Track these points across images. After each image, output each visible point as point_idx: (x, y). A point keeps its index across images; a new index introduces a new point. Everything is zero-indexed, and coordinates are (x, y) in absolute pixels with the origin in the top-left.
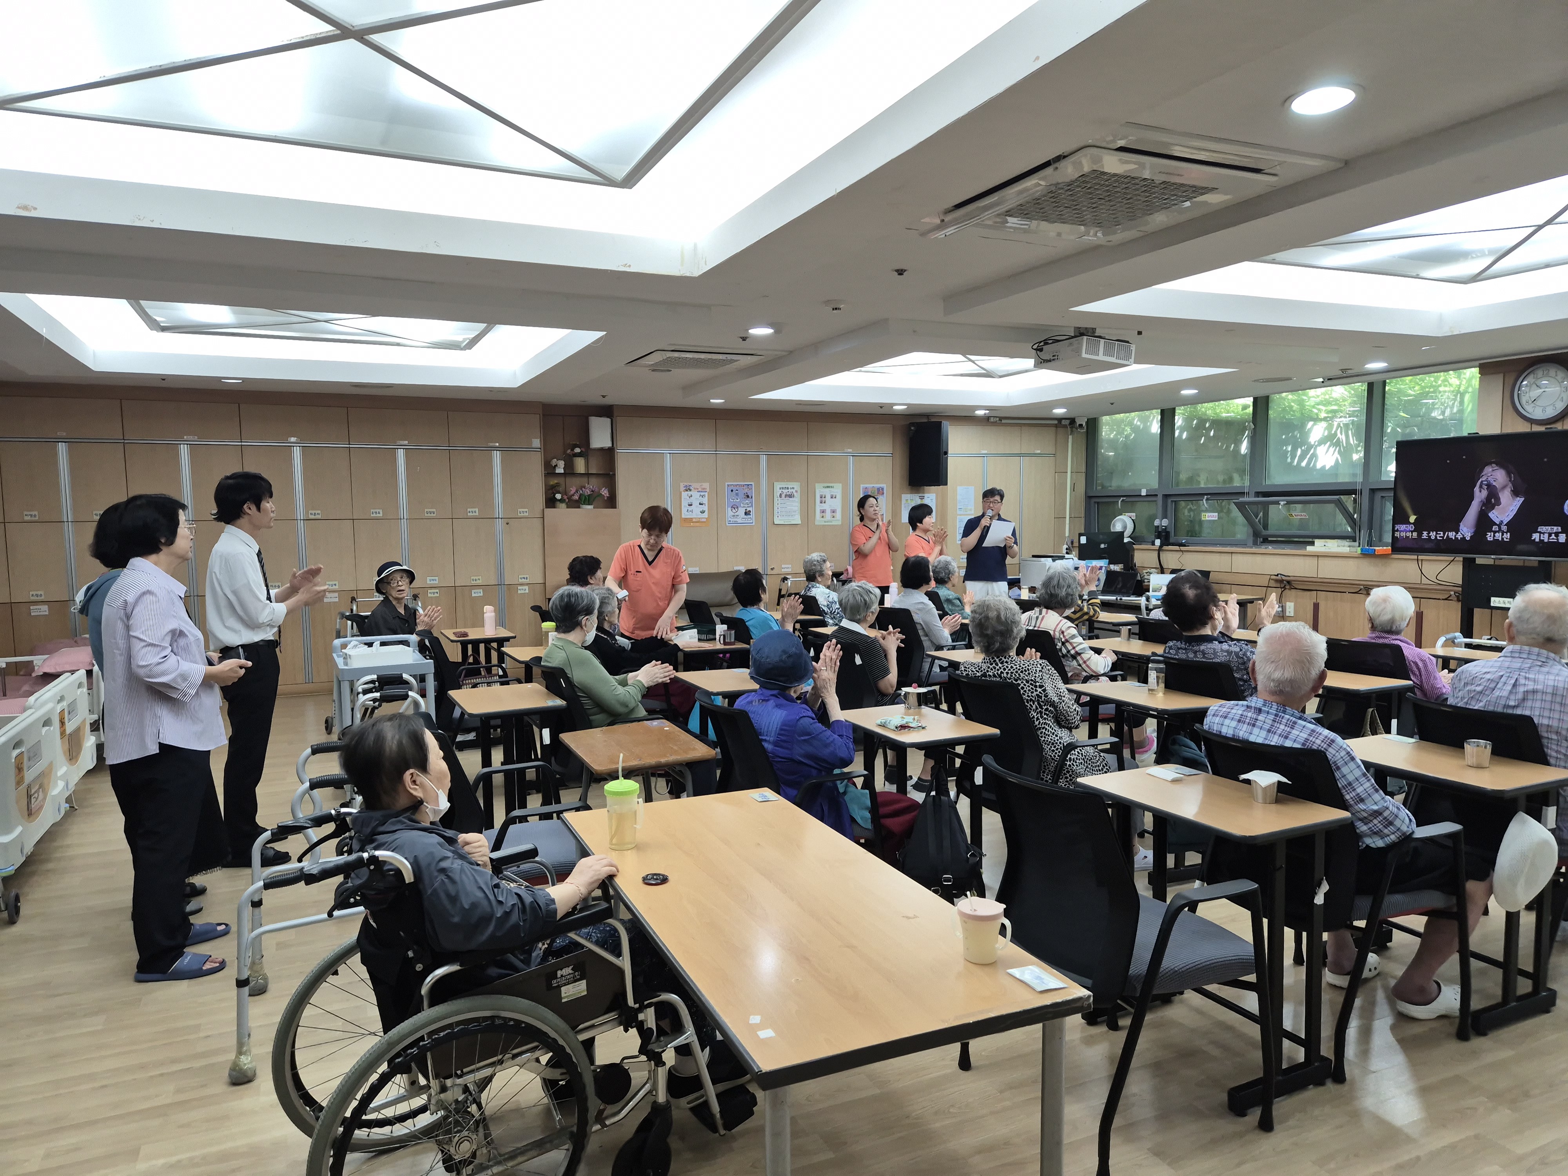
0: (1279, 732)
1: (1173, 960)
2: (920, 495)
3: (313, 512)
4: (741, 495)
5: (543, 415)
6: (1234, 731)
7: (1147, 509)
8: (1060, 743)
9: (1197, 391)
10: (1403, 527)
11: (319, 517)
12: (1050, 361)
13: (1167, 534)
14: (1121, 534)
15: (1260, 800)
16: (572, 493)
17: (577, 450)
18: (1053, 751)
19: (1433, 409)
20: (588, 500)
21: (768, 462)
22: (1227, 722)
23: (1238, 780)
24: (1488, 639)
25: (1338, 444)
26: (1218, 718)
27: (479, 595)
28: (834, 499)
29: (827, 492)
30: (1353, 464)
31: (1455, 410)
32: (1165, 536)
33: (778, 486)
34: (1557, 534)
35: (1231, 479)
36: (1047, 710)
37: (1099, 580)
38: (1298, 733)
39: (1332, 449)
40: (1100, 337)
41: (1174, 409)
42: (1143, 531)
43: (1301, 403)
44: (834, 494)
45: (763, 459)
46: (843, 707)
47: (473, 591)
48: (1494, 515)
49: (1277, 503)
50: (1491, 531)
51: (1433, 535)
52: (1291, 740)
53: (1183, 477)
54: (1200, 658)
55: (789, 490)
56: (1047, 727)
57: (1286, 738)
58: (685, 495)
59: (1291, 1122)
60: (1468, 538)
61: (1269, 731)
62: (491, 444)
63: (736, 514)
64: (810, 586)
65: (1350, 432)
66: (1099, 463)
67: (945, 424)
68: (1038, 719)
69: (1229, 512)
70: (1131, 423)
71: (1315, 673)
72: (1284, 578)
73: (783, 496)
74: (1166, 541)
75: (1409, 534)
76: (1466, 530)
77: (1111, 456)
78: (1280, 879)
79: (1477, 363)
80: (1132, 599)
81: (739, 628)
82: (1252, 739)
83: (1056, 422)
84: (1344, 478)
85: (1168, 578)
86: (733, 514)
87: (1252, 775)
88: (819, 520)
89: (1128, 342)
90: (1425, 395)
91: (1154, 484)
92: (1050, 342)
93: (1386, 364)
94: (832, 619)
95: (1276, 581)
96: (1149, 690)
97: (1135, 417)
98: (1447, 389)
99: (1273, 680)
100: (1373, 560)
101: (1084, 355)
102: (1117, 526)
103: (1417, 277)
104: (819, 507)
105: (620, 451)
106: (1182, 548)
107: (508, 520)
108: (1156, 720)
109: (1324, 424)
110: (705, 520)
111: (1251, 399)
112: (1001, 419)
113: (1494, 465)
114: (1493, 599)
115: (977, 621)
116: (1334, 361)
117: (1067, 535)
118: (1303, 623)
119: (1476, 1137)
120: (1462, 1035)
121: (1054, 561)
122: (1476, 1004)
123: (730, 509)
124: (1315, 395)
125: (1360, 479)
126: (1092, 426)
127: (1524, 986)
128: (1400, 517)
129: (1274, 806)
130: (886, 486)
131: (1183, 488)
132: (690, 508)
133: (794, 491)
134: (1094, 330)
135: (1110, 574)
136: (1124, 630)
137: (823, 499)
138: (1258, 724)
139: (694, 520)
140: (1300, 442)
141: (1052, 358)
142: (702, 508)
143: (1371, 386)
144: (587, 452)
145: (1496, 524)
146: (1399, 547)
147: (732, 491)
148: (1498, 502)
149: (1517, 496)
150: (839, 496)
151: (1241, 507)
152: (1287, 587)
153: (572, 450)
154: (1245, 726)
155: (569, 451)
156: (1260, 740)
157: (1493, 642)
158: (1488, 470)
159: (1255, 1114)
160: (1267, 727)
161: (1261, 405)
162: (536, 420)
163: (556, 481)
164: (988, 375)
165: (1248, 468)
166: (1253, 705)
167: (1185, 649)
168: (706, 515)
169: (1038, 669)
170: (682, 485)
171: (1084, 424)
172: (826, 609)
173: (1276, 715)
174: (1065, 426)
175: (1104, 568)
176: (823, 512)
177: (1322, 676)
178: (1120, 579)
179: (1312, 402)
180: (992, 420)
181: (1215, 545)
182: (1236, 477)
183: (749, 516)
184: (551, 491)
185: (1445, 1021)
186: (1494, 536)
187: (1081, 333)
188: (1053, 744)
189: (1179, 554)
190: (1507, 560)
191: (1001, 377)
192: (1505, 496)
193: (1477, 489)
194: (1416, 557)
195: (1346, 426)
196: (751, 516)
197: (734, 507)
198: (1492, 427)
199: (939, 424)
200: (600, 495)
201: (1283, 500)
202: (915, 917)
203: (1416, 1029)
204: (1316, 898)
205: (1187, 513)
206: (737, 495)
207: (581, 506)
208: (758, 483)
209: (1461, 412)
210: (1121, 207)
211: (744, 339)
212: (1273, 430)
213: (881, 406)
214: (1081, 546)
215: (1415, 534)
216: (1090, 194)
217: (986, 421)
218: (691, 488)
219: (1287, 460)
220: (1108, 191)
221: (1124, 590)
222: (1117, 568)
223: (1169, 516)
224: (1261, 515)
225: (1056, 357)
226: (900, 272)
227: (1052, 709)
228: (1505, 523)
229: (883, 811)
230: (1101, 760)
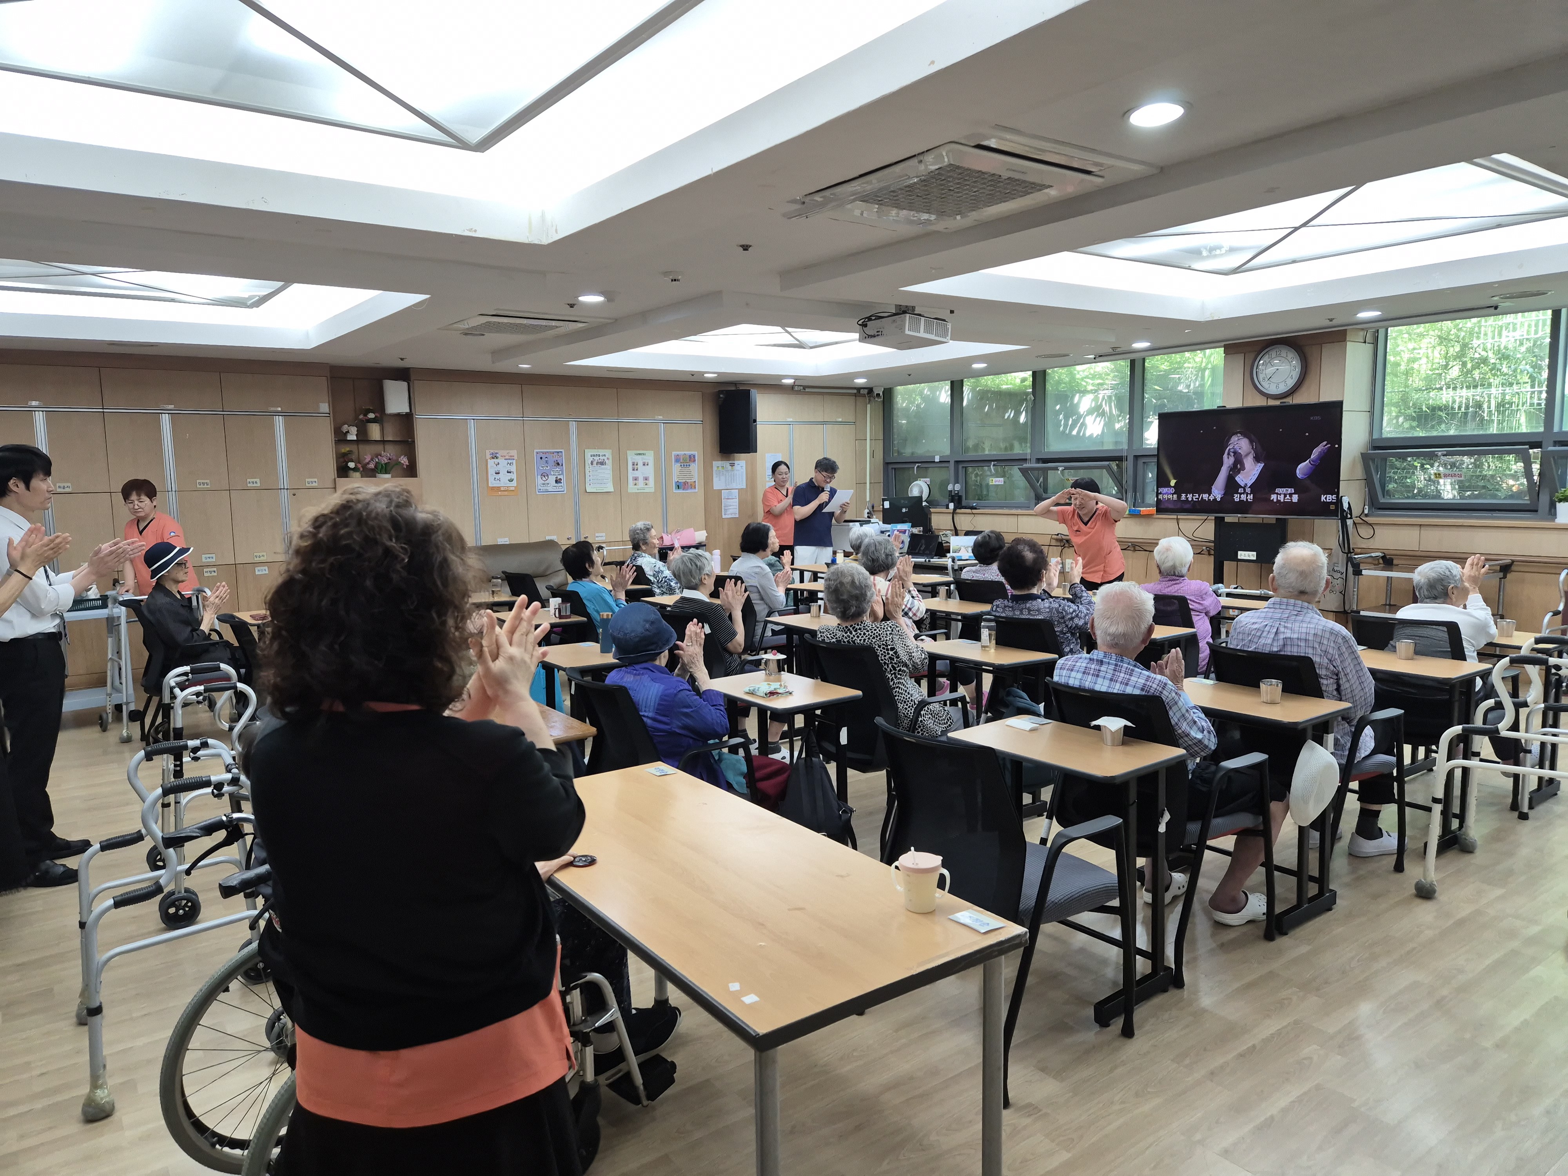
0: (1120, 680)
2: (731, 462)
3: (62, 485)
4: (551, 462)
5: (331, 378)
6: (1080, 682)
7: (941, 475)
8: (912, 700)
9: (986, 365)
10: (1165, 490)
11: (67, 490)
12: (874, 336)
13: (960, 498)
14: (920, 498)
15: (1109, 743)
16: (367, 461)
17: (371, 416)
18: (906, 709)
19: (1180, 383)
20: (385, 468)
21: (578, 428)
22: (1073, 674)
23: (1089, 727)
24: (1235, 588)
25: (1103, 414)
26: (1065, 671)
27: (264, 572)
28: (646, 467)
29: (640, 460)
30: (1117, 433)
31: (1197, 384)
32: (958, 500)
33: (589, 453)
34: (1291, 495)
35: (1012, 447)
36: (900, 670)
37: (903, 542)
38: (1136, 679)
39: (1098, 419)
40: (920, 315)
41: (962, 381)
42: (937, 496)
43: (1072, 376)
44: (646, 461)
45: (573, 426)
46: (712, 676)
47: (257, 569)
48: (1240, 479)
49: (1056, 469)
50: (1237, 493)
51: (1190, 496)
52: (1131, 686)
53: (970, 444)
54: (1025, 616)
55: (601, 457)
56: (900, 686)
57: (1127, 684)
58: (491, 462)
59: (1147, 1027)
60: (1219, 499)
61: (1111, 680)
62: (272, 409)
63: (546, 482)
64: (636, 555)
65: (1113, 404)
66: (895, 430)
67: (754, 392)
68: (892, 679)
69: (1011, 476)
70: (921, 393)
71: (1144, 627)
72: (1064, 537)
73: (595, 463)
74: (959, 505)
75: (1170, 496)
76: (1217, 492)
77: (904, 424)
78: (1133, 811)
79: (1223, 344)
80: (936, 561)
81: (573, 600)
82: (1097, 688)
83: (855, 391)
84: (1108, 446)
85: (971, 540)
86: (543, 482)
87: (1102, 721)
88: (632, 488)
89: (944, 320)
90: (1174, 371)
91: (947, 452)
92: (873, 318)
93: (1149, 344)
94: (659, 587)
95: (1057, 540)
96: (982, 647)
97: (925, 388)
98: (1190, 365)
99: (1109, 635)
100: (1137, 520)
101: (907, 332)
102: (914, 491)
103: (1189, 268)
104: (631, 474)
105: (420, 418)
106: (974, 511)
107: (294, 492)
108: (991, 675)
109: (1091, 396)
110: (513, 489)
111: (1030, 373)
112: (805, 387)
113: (1239, 435)
114: (1239, 553)
115: (833, 587)
116: (1111, 339)
117: (868, 499)
119: (1296, 1022)
120: (1269, 936)
121: (861, 525)
122: (1278, 909)
123: (539, 477)
124: (1081, 371)
125: (1125, 447)
126: (888, 395)
127: (1313, 889)
128: (1162, 481)
129: (1121, 748)
130: (698, 453)
131: (971, 455)
132: (497, 476)
133: (605, 458)
134: (913, 308)
135: (913, 536)
136: (943, 590)
137: (636, 467)
138: (1102, 674)
139: (502, 489)
140: (1071, 411)
141: (876, 334)
142: (510, 476)
143: (1133, 363)
144: (381, 417)
145: (1241, 487)
146: (1162, 508)
147: (541, 458)
148: (1243, 468)
149: (1258, 462)
150: (651, 463)
151: (1024, 472)
153: (365, 415)
154: (1090, 677)
155: (361, 417)
156: (1104, 689)
157: (1239, 591)
158: (1234, 439)
159: (1118, 1023)
160: (1109, 676)
161: (1039, 378)
162: (323, 382)
163: (348, 449)
164: (800, 345)
165: (1029, 436)
166: (1095, 658)
167: (1012, 607)
168: (514, 483)
170: (488, 453)
171: (881, 394)
172: (652, 578)
173: (1116, 665)
174: (864, 395)
175: (907, 531)
176: (636, 479)
177: (1150, 630)
178: (923, 541)
179: (1082, 374)
180: (796, 388)
181: (1002, 507)
182: (1016, 445)
183: (560, 484)
184: (342, 460)
185: (1250, 927)
186: (1240, 497)
187: (903, 311)
188: (905, 702)
189: (970, 517)
190: (1251, 518)
191: (811, 348)
192: (1249, 462)
193: (1225, 456)
194: (1175, 517)
195: (1110, 397)
196: (562, 484)
197: (544, 475)
198: (1235, 402)
199: (748, 393)
200: (398, 463)
201: (1061, 466)
202: (848, 875)
203: (1231, 935)
204: (1160, 827)
205: (973, 478)
206: (547, 462)
207: (377, 475)
208: (568, 450)
209: (1202, 385)
210: (967, 198)
211: (572, 306)
212: (1049, 401)
213: (693, 374)
214: (884, 510)
215: (1175, 496)
216: (942, 185)
217: (790, 390)
218: (498, 455)
219: (1061, 429)
220: (958, 183)
221: (928, 552)
222: (916, 531)
223: (960, 480)
224: (1041, 479)
225: (880, 333)
226: (746, 248)
227: (905, 669)
228: (1249, 485)
229: (758, 775)
230: (946, 714)
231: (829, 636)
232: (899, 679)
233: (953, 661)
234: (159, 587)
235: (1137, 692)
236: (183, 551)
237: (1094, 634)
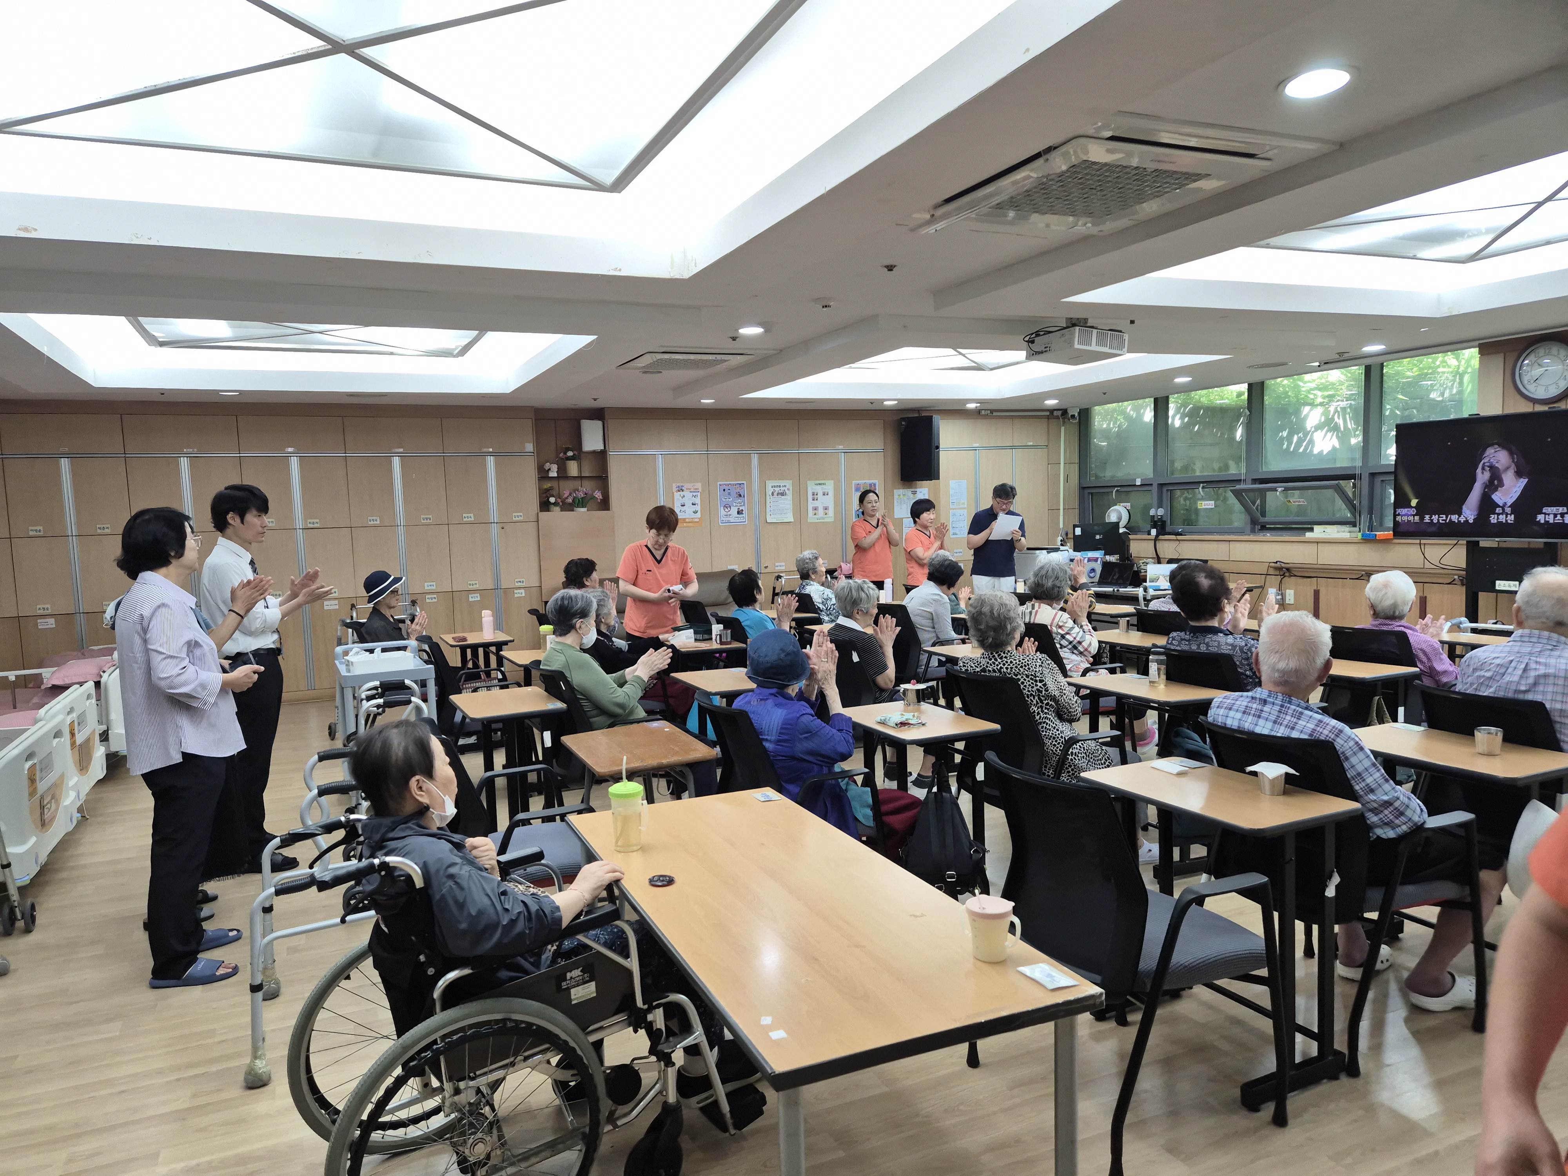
1: (1181, 956)
2: (913, 490)
3: (310, 521)
4: (734, 494)
5: (536, 420)
6: (1239, 723)
7: (1142, 499)
8: (1062, 737)
9: (1191, 379)
10: (1404, 511)
11: (316, 526)
12: (1042, 352)
13: (1163, 523)
14: (1116, 525)
15: (1268, 792)
16: (566, 496)
17: (570, 454)
18: (1055, 745)
19: (1432, 391)
20: (581, 503)
21: (759, 459)
22: (1232, 713)
23: (1244, 772)
24: (1493, 623)
25: (1335, 428)
26: (1222, 710)
27: (477, 599)
28: (826, 496)
29: (819, 490)
30: (1352, 449)
31: (1454, 391)
32: (1161, 526)
33: (770, 484)
34: (1562, 515)
35: (1226, 467)
36: (1047, 704)
37: (1094, 571)
38: (1304, 723)
39: (1329, 435)
40: (1092, 327)
41: (1167, 398)
42: (1138, 521)
43: (1297, 388)
44: (826, 491)
45: (755, 459)
47: (470, 596)
48: (1498, 497)
49: (1275, 490)
50: (1494, 513)
51: (1435, 518)
52: (1298, 730)
53: (1178, 465)
54: (1203, 648)
55: (781, 488)
56: (1048, 721)
57: (1293, 728)
58: (677, 495)
59: (1305, 1117)
60: (1471, 521)
61: (1275, 722)
62: (484, 449)
63: (729, 513)
64: (804, 584)
65: (1348, 416)
66: (1093, 453)
67: (937, 418)
68: (1038, 713)
69: (1225, 499)
70: (1123, 412)
71: (1320, 662)
72: (1283, 565)
73: (775, 494)
74: (1162, 530)
75: (1411, 518)
76: (1469, 513)
77: (1104, 446)
78: (1290, 872)
79: (1477, 343)
80: (1129, 590)
82: (1258, 730)
83: (1048, 413)
84: (1343, 463)
85: (1167, 569)
86: (726, 513)
87: (1258, 767)
88: (811, 518)
89: (1121, 331)
90: (1423, 376)
91: (1149, 473)
92: (1042, 333)
93: (1384, 347)
94: (827, 616)
95: (1276, 568)
96: (1150, 682)
97: (1128, 406)
98: (1446, 370)
99: (1278, 670)
100: (1374, 546)
101: (1077, 346)
102: (1112, 517)
103: (1414, 258)
104: (811, 504)
105: (611, 453)
106: (1179, 537)
107: (503, 525)
108: (1157, 712)
109: (1320, 410)
110: (697, 520)
111: (1246, 386)
112: (992, 411)
113: (1496, 446)
114: (1498, 582)
116: (1331, 345)
117: (1061, 526)
118: (1305, 612)
121: (1049, 553)
123: (722, 508)
124: (1311, 381)
125: (1359, 464)
126: (1085, 416)
128: (1401, 501)
129: (1282, 798)
130: (880, 482)
131: (1179, 477)
132: (683, 509)
133: (786, 489)
134: (1086, 320)
135: (1106, 565)
136: (1123, 622)
137: (816, 496)
138: (1264, 715)
139: (687, 520)
140: (1298, 427)
141: (1044, 350)
142: (694, 508)
143: (1368, 369)
144: (579, 455)
145: (1499, 506)
146: (1401, 532)
147: (724, 490)
148: (1501, 484)
149: (1521, 477)
150: (831, 494)
151: (1238, 494)
152: (1286, 574)
153: (565, 453)
154: (1251, 717)
155: (562, 455)
156: (1265, 732)
157: (1499, 627)
158: (1490, 451)
159: (1268, 1110)
160: (1273, 718)
161: (1256, 391)
162: (528, 424)
163: (549, 485)
164: (979, 368)
165: (1244, 455)
166: (1258, 696)
168: (699, 515)
169: (1038, 664)
170: (674, 486)
171: (1076, 415)
172: (821, 606)
173: (1282, 706)
174: (1057, 417)
175: (1099, 560)
176: (816, 509)
177: (1328, 665)
178: (1116, 570)
179: (1307, 387)
180: (983, 412)
181: (1212, 533)
182: (1232, 465)
183: (741, 515)
184: (545, 495)
186: (1498, 519)
187: (1073, 323)
188: (1054, 738)
189: (1175, 544)
190: (1512, 542)
191: (992, 369)
192: (1509, 478)
193: (1479, 471)
194: (1418, 541)
195: (1344, 410)
196: (744, 515)
197: (727, 506)
198: (1493, 408)
199: (930, 419)
200: (593, 498)
201: (1280, 487)
202: (922, 915)
203: (1431, 1022)
204: (1327, 890)
205: (1182, 502)
206: (729, 494)
207: (575, 509)
208: (750, 482)
209: (1460, 392)
210: (1113, 196)
211: (734, 339)
212: (1269, 416)
213: (872, 402)
214: (1075, 538)
215: (1417, 518)
216: (1081, 184)
217: (977, 414)
218: (683, 488)
219: (1285, 446)
220: (1099, 181)
221: (1120, 581)
222: (1113, 559)
223: (1164, 505)
224: (1258, 502)
225: (1048, 349)
226: (890, 268)
227: (1053, 703)
228: (1509, 504)
229: (884, 808)
230: (1103, 753)
231: (973, 665)
232: (1046, 713)
233: (1121, 698)
234: (376, 611)
235: (1304, 736)
236: (397, 580)
237: (1259, 670)
